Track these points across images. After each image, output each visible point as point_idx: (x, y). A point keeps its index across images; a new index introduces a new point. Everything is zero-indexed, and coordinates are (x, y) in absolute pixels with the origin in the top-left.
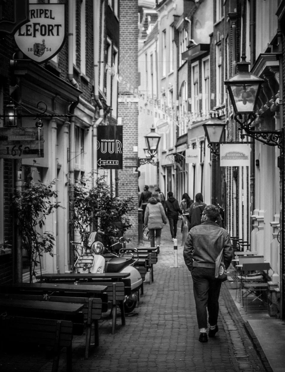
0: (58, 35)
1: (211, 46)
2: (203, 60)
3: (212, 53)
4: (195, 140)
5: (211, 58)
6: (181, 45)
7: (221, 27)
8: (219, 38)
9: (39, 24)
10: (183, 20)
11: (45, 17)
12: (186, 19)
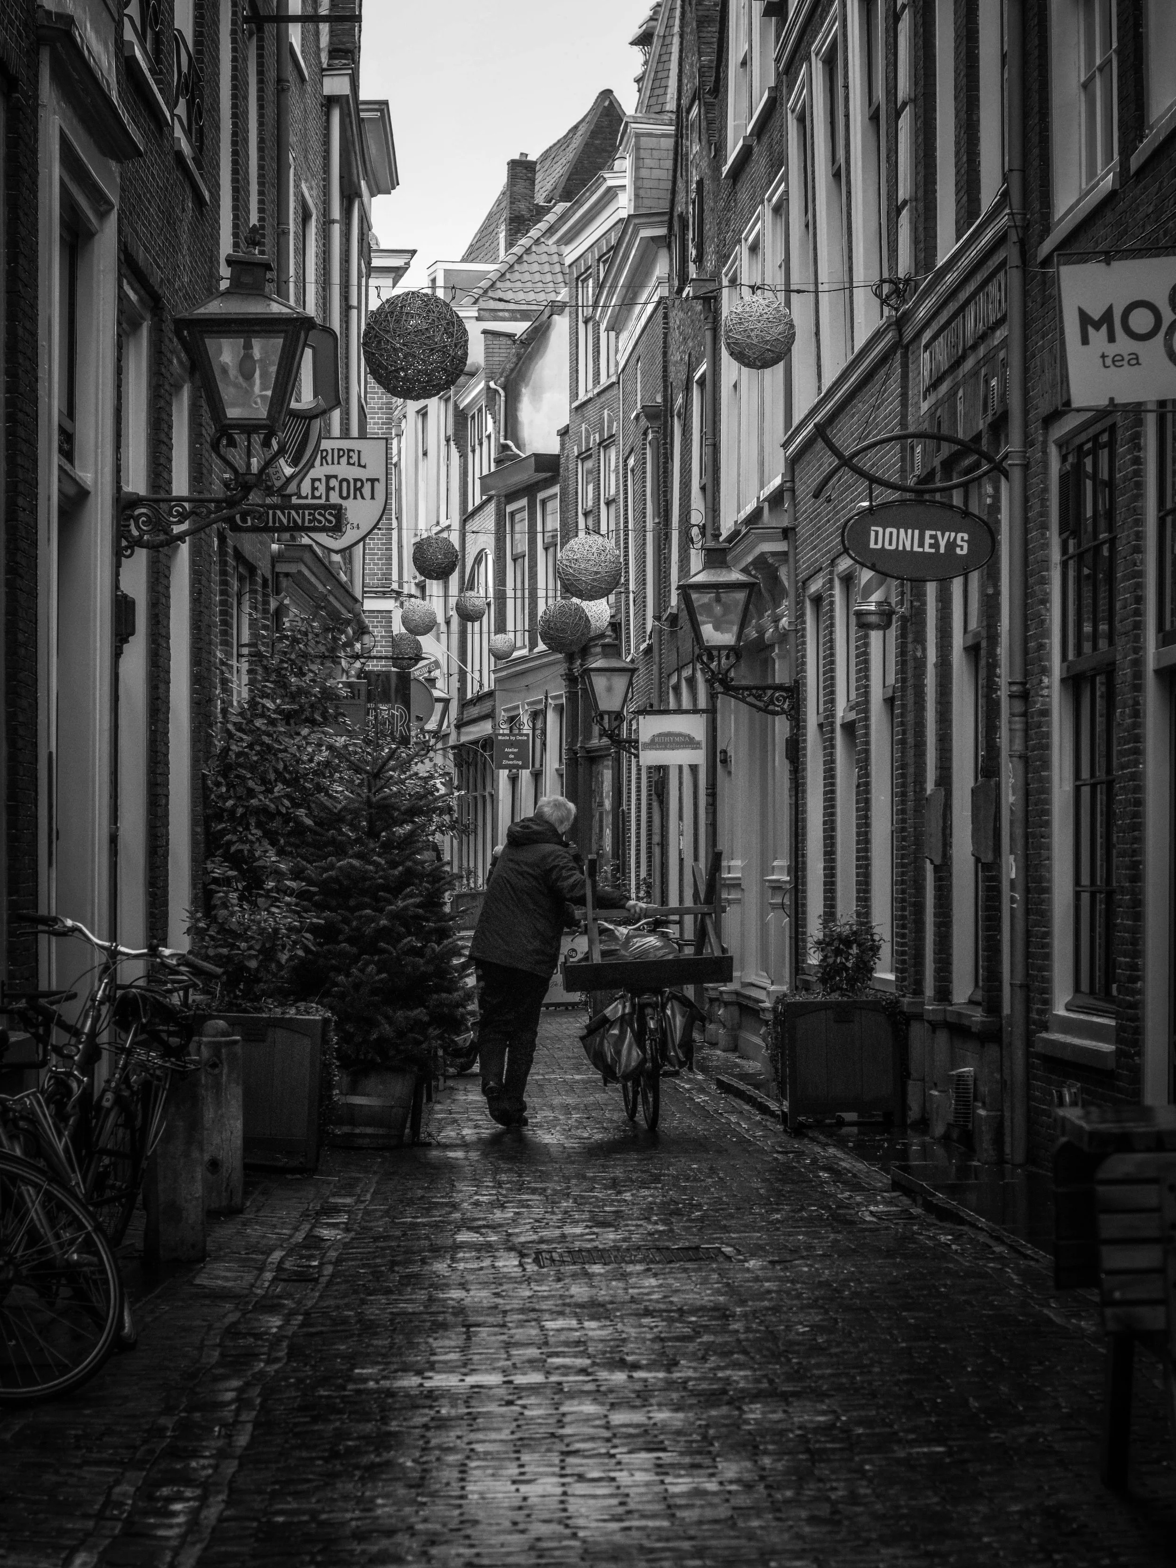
0: (373, 498)
1: (562, 460)
2: (541, 496)
3: (566, 479)
4: (517, 707)
5: (564, 493)
6: (473, 451)
7: (590, 411)
8: (588, 443)
9: (336, 477)
10: (482, 385)
11: (349, 463)
12: (492, 384)
